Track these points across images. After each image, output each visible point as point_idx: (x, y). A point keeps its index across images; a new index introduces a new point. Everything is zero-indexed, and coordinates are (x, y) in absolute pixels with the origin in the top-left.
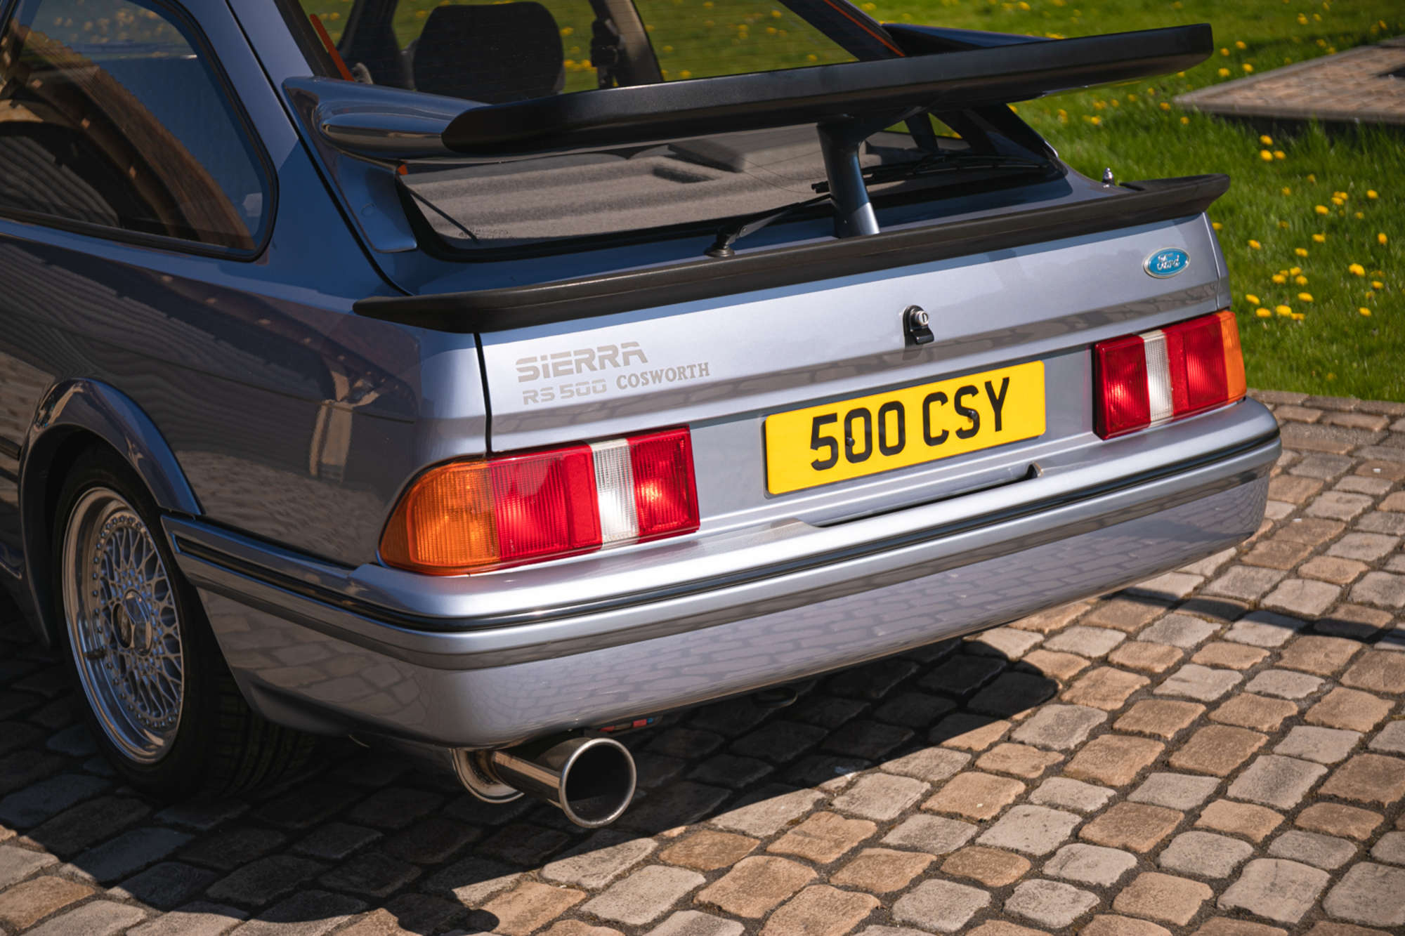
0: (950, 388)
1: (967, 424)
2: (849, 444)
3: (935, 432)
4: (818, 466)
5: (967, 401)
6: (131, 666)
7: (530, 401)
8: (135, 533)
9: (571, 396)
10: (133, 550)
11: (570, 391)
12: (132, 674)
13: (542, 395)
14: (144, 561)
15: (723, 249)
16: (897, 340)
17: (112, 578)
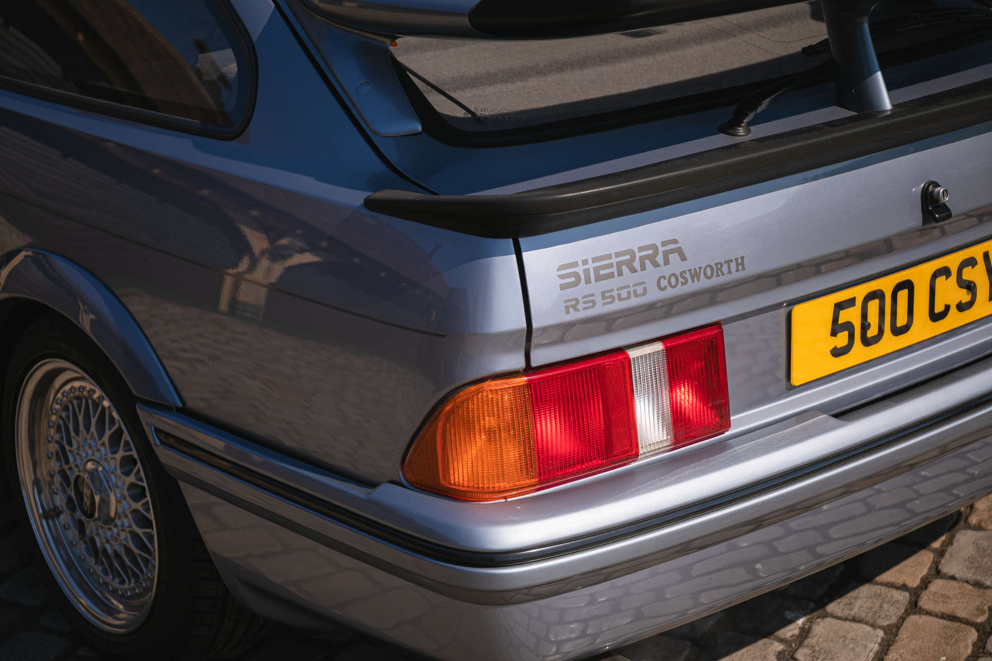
0: (952, 261)
1: (964, 296)
2: (865, 327)
3: (939, 308)
4: (837, 353)
5: (969, 274)
6: (92, 532)
7: (571, 310)
8: (96, 404)
9: (612, 302)
10: (94, 421)
11: (611, 297)
12: (92, 540)
13: (585, 302)
14: (108, 433)
15: (740, 127)
16: (914, 219)
17: (70, 444)
